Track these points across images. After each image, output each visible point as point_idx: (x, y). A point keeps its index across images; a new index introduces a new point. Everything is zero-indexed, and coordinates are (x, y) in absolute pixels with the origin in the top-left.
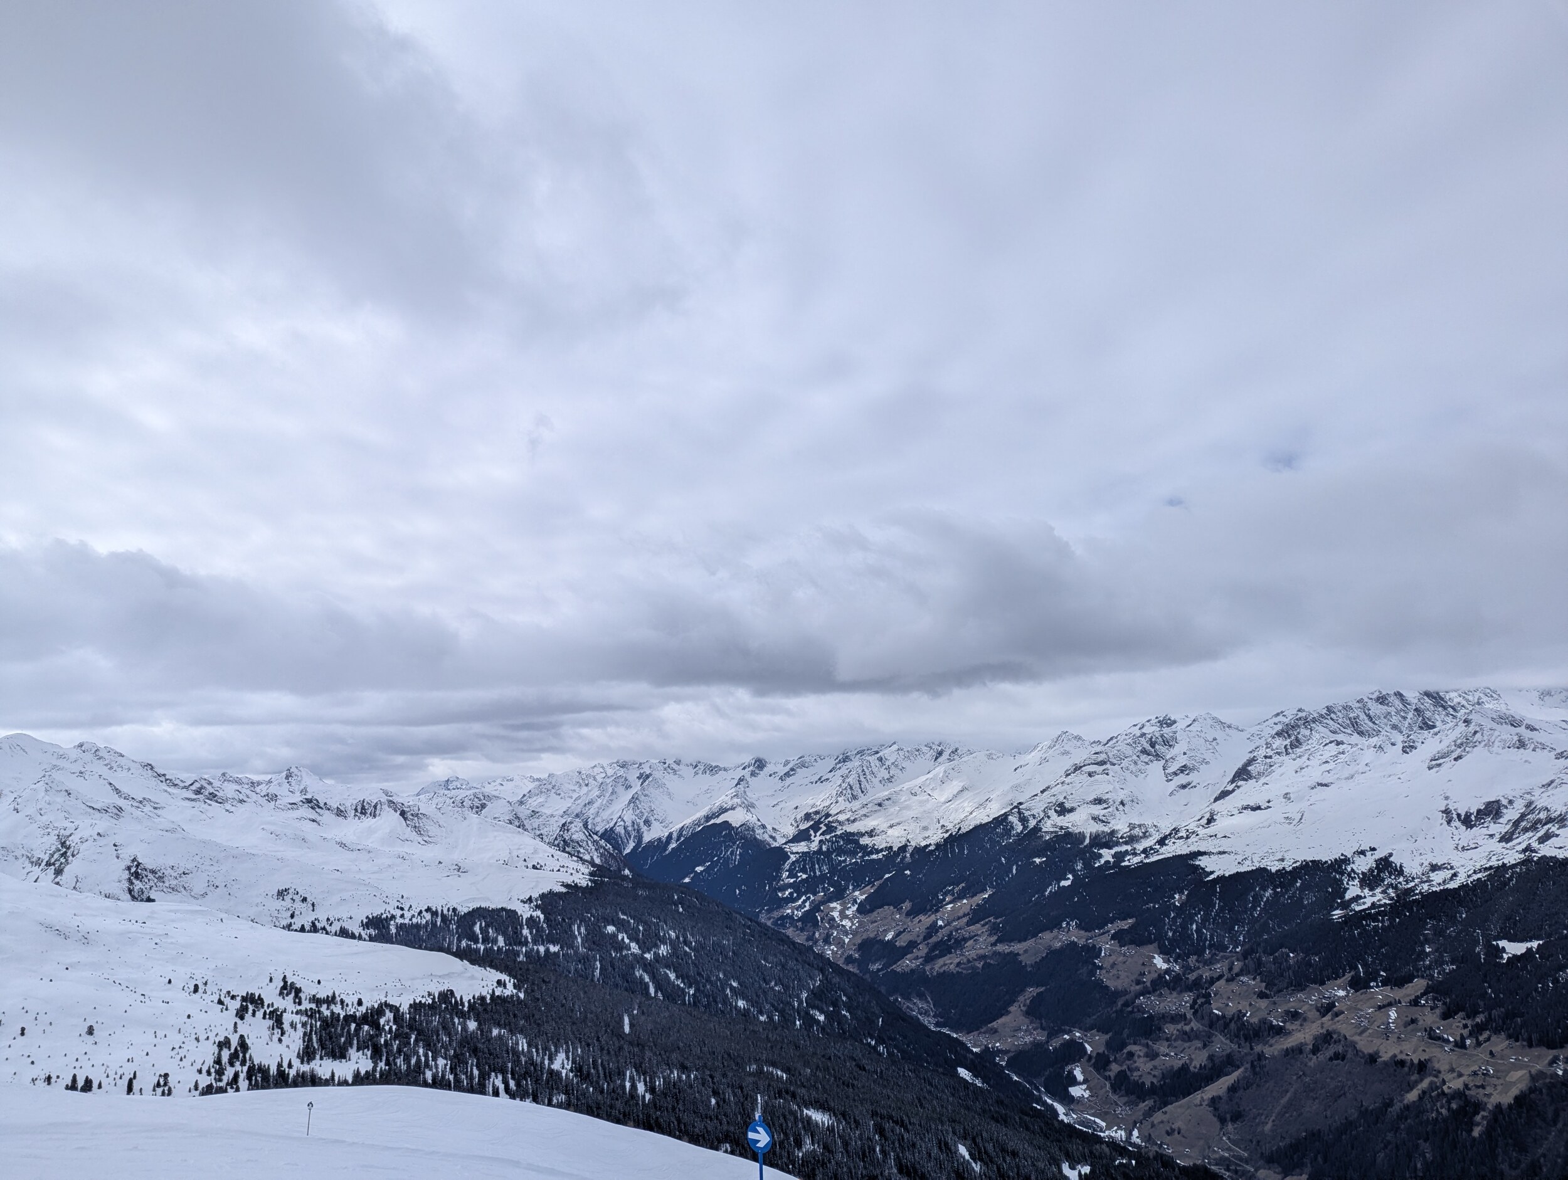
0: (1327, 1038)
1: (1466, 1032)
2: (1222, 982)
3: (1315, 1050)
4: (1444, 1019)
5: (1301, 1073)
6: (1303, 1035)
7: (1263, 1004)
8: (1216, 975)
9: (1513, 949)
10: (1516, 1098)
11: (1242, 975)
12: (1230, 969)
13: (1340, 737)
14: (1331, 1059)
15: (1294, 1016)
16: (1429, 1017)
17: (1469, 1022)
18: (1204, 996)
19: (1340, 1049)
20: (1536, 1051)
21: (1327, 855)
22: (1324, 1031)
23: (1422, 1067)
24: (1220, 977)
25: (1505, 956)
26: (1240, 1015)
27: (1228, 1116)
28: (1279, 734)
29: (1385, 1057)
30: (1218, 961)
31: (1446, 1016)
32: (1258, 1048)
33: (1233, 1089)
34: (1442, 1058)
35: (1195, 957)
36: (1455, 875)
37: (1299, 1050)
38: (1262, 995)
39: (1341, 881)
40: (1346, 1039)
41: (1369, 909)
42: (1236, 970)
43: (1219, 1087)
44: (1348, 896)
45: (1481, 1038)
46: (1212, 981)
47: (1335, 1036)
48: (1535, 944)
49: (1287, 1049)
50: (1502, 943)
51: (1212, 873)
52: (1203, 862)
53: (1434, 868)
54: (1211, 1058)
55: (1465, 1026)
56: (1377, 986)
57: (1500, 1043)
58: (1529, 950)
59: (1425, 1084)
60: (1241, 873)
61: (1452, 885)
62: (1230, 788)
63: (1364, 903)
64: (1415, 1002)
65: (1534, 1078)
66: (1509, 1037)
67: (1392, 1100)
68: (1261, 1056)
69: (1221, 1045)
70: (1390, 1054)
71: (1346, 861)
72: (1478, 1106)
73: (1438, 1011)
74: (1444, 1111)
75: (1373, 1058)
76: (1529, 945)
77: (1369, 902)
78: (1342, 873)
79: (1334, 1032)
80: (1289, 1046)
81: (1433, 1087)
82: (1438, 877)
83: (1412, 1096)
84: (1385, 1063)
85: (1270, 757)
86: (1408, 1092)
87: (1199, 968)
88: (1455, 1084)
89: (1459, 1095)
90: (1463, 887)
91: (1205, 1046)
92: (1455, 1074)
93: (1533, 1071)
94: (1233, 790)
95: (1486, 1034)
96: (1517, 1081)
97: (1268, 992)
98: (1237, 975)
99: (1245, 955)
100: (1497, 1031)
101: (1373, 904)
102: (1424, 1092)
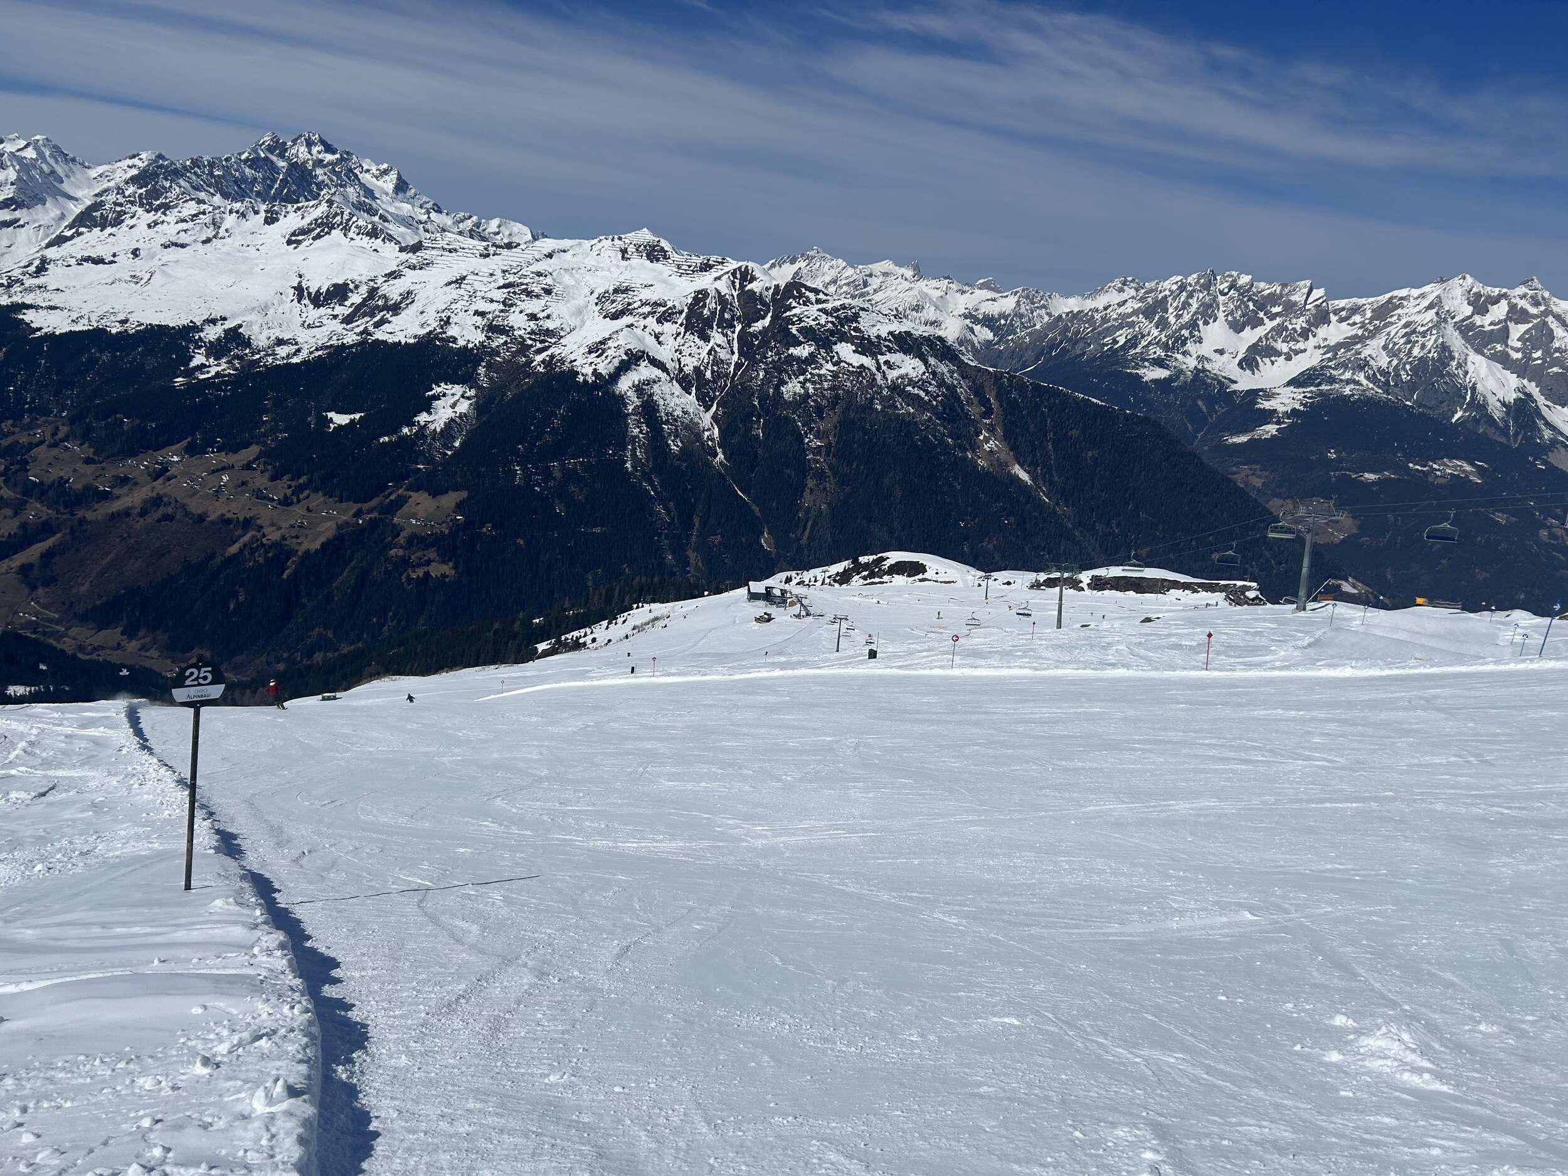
0: (157, 501)
1: (289, 492)
2: (43, 447)
3: (143, 513)
4: (272, 481)
5: (125, 535)
6: (132, 499)
7: (90, 469)
8: (35, 441)
9: (340, 419)
10: (323, 545)
11: (68, 441)
12: (54, 434)
14: (159, 521)
15: (124, 481)
16: (260, 480)
17: (293, 483)
18: (18, 463)
19: (169, 510)
20: (344, 505)
21: (174, 319)
22: (154, 494)
23: (247, 524)
24: (41, 442)
25: (332, 426)
26: (63, 481)
27: (40, 582)
28: (133, 180)
29: (213, 517)
30: (39, 427)
31: (273, 478)
32: (80, 514)
33: (47, 556)
34: (266, 513)
35: (10, 422)
36: (299, 350)
37: (127, 513)
38: (88, 461)
39: (187, 348)
40: (176, 501)
41: (212, 378)
42: (61, 435)
43: (33, 553)
44: (192, 364)
45: (301, 496)
46: (31, 446)
47: (165, 499)
48: (357, 416)
49: (113, 513)
50: (331, 415)
51: (40, 329)
52: (29, 316)
53: (280, 342)
54: (24, 526)
55: (289, 487)
56: (213, 452)
57: (317, 500)
58: (352, 421)
59: (247, 538)
60: (75, 332)
61: (295, 360)
62: (68, 233)
63: (208, 372)
64: (248, 467)
65: (339, 527)
66: (325, 495)
67: (214, 554)
68: (83, 521)
69: (35, 511)
70: (218, 513)
71: (194, 328)
72: (291, 553)
73: (267, 475)
74: (261, 560)
75: (201, 518)
76: (352, 416)
77: (213, 371)
78: (189, 341)
79: (165, 495)
80: (114, 510)
81: (254, 539)
82: (282, 351)
83: (234, 549)
84: (212, 522)
85: (121, 205)
86: (230, 545)
87: (14, 433)
88: (274, 536)
89: (276, 545)
90: (305, 362)
91: (16, 514)
92: (275, 528)
93: (340, 522)
94: (72, 237)
95: (305, 493)
96: (326, 530)
97: (96, 458)
98: (62, 440)
99: (72, 421)
100: (316, 490)
101: (217, 373)
102: (245, 545)
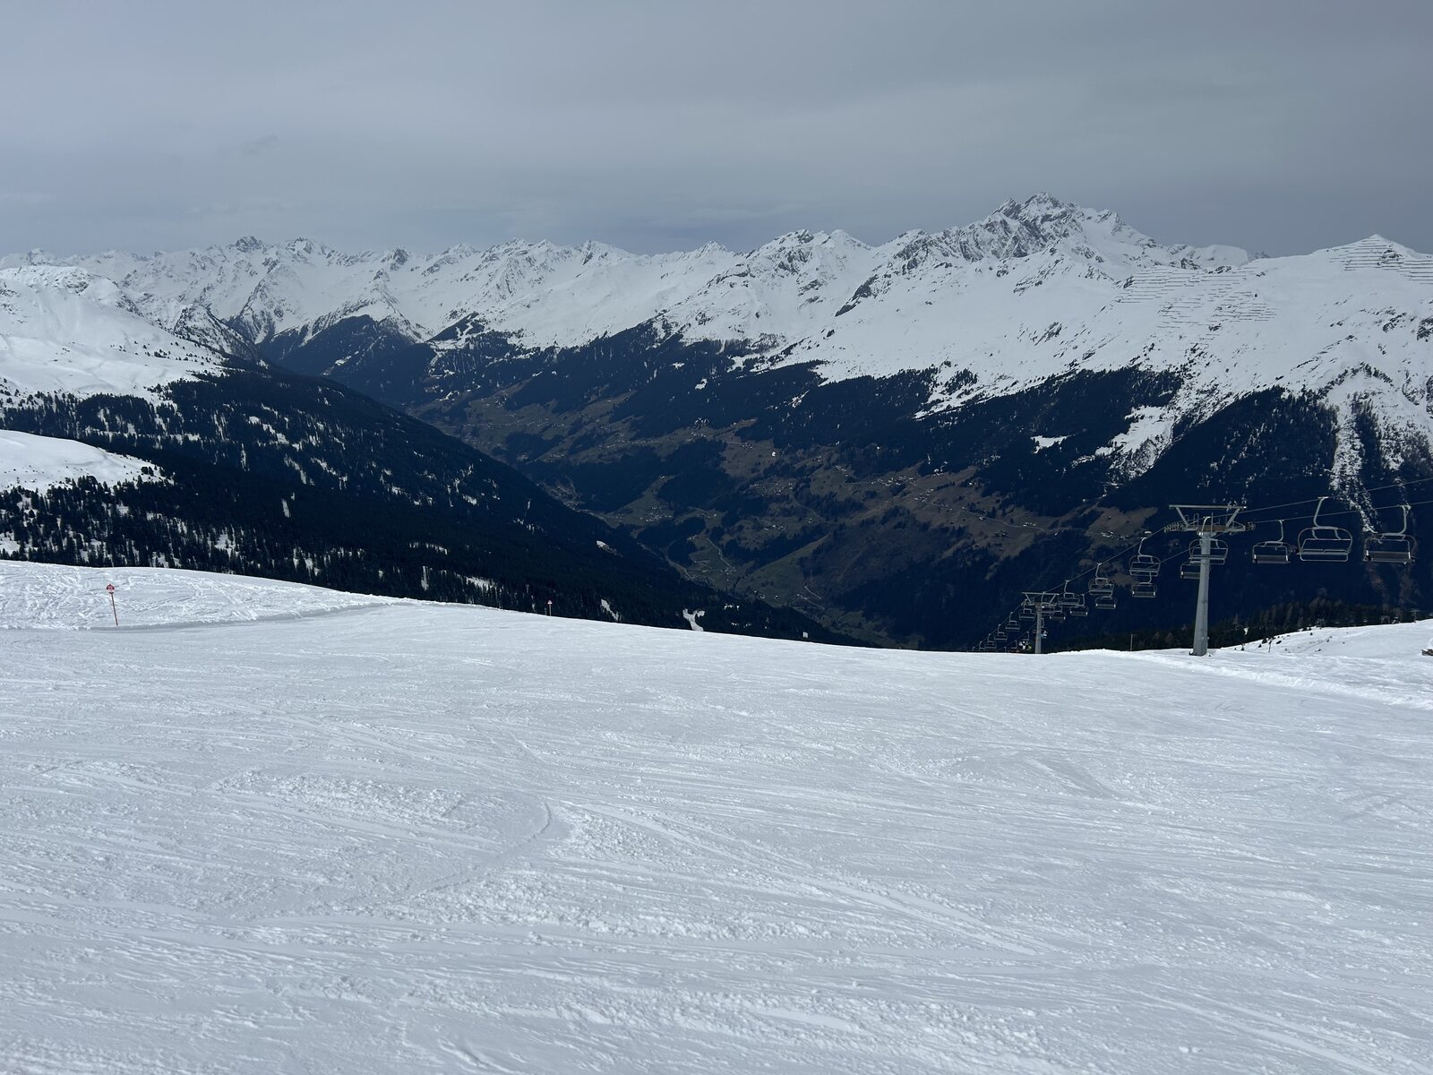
0: (895, 512)
1: (997, 506)
2: (821, 470)
3: (884, 521)
4: (984, 496)
5: (870, 538)
6: (876, 510)
7: (850, 487)
8: (817, 465)
9: (1045, 442)
10: (1022, 552)
11: (837, 464)
12: (829, 460)
13: (950, 259)
14: (895, 527)
15: (873, 495)
16: (973, 496)
17: (1000, 498)
18: (805, 481)
19: (902, 519)
20: (1043, 518)
21: (920, 366)
22: (893, 507)
23: (960, 533)
24: (820, 466)
25: (1038, 448)
26: (832, 495)
27: (811, 571)
28: (900, 255)
29: (935, 524)
30: (820, 454)
31: (984, 495)
32: (841, 520)
33: (817, 552)
34: (976, 524)
35: (802, 450)
36: (1015, 384)
37: (872, 521)
38: (850, 480)
39: (928, 387)
40: (909, 512)
41: (945, 411)
42: (833, 460)
43: (808, 550)
44: (930, 400)
45: (1007, 510)
46: (813, 469)
47: (901, 511)
48: (1060, 439)
49: (863, 521)
50: (1038, 439)
51: (826, 379)
52: (820, 370)
54: (804, 528)
55: (998, 501)
56: (939, 472)
57: (1019, 513)
58: (1056, 444)
59: (960, 544)
60: (848, 380)
61: (1012, 392)
62: (851, 304)
63: (942, 406)
64: (965, 485)
65: (1037, 538)
66: (1027, 509)
67: (933, 556)
68: (842, 526)
69: (812, 519)
70: (939, 523)
71: (935, 371)
72: (996, 558)
73: (981, 491)
74: (969, 563)
75: (925, 527)
76: (1056, 439)
77: (945, 405)
78: (929, 381)
79: (901, 507)
80: (865, 518)
81: (965, 546)
82: (1002, 384)
83: (949, 553)
84: (935, 530)
85: (890, 276)
86: (946, 550)
87: (804, 459)
88: (982, 543)
89: (983, 551)
90: (1019, 394)
91: (800, 519)
92: (983, 537)
93: (1038, 533)
94: (854, 306)
95: (1011, 507)
96: (1024, 542)
97: (855, 477)
98: (834, 464)
99: (842, 449)
100: (1019, 505)
101: (949, 407)
102: (958, 550)
